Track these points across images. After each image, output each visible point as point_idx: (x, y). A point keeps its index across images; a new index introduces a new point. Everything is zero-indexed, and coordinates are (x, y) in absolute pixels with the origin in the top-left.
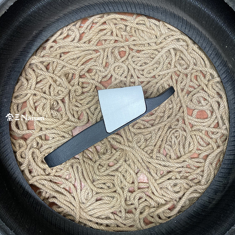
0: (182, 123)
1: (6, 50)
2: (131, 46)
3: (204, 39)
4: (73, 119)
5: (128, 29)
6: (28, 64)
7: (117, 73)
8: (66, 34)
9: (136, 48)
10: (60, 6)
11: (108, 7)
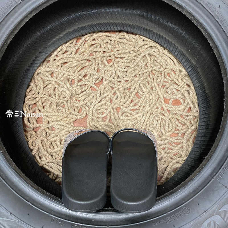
0: (161, 109)
1: (19, 65)
2: (115, 55)
3: (171, 45)
4: (74, 112)
5: (113, 42)
6: (36, 73)
7: (107, 75)
8: (65, 50)
9: (119, 56)
10: (59, 30)
11: (96, 27)
